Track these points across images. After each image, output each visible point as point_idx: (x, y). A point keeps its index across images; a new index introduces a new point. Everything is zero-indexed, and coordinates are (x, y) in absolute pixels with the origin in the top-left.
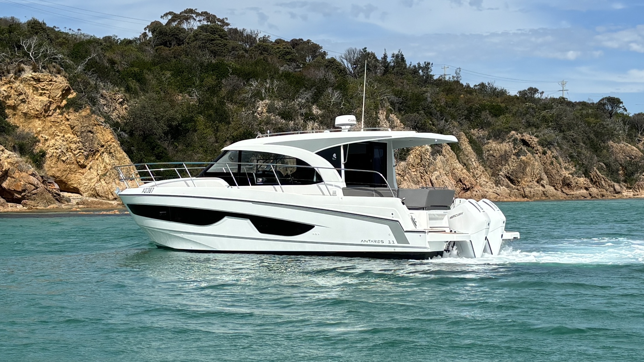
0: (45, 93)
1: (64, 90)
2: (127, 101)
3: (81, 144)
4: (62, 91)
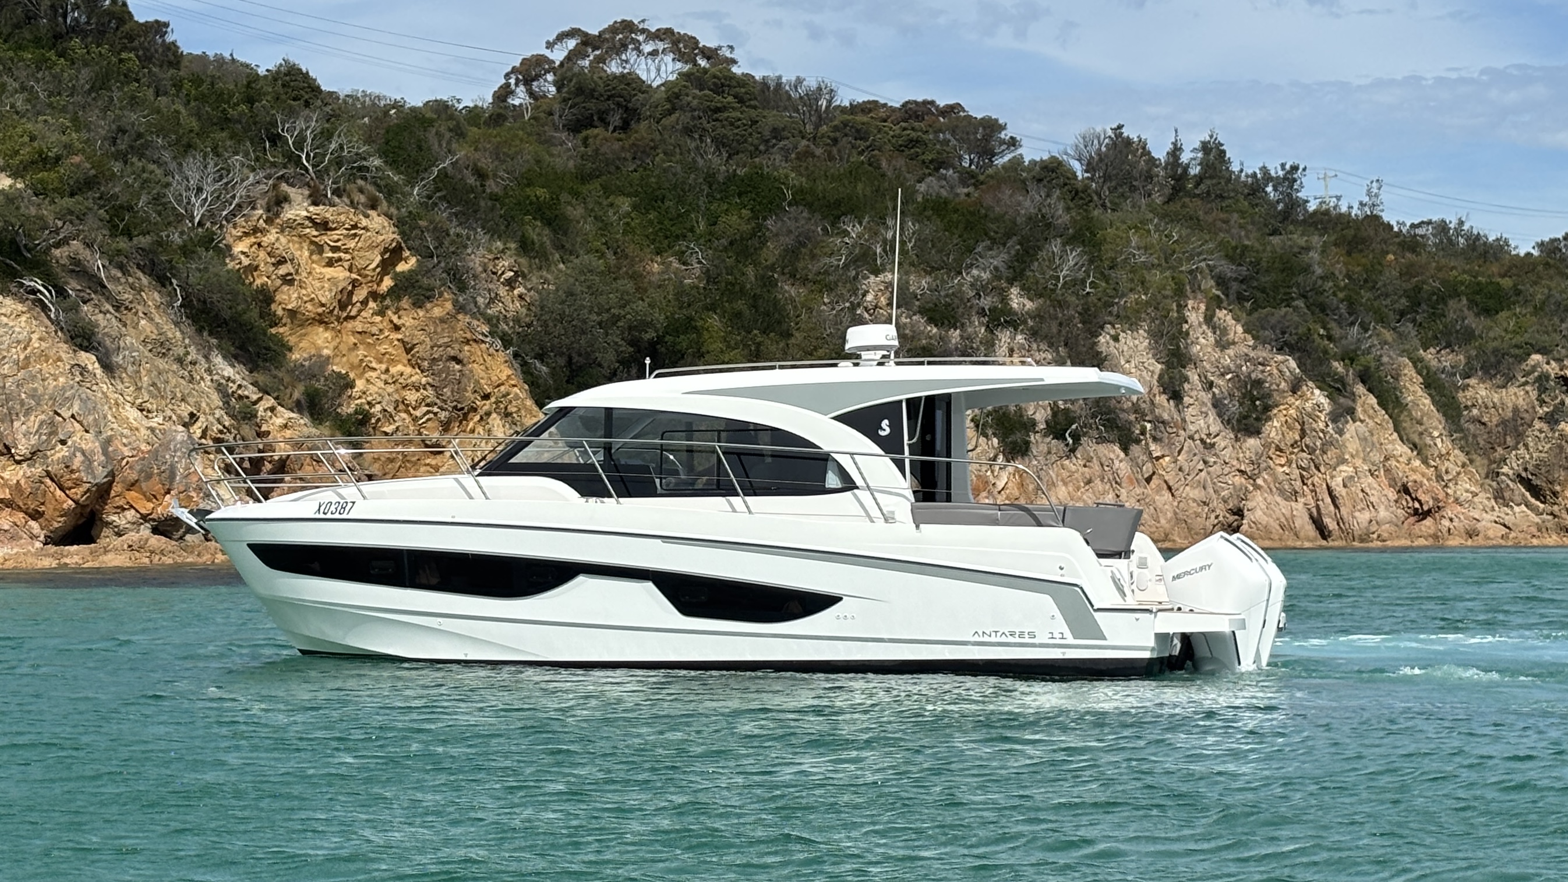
0: (340, 259)
1: (386, 250)
2: (524, 276)
3: (430, 392)
4: (382, 254)
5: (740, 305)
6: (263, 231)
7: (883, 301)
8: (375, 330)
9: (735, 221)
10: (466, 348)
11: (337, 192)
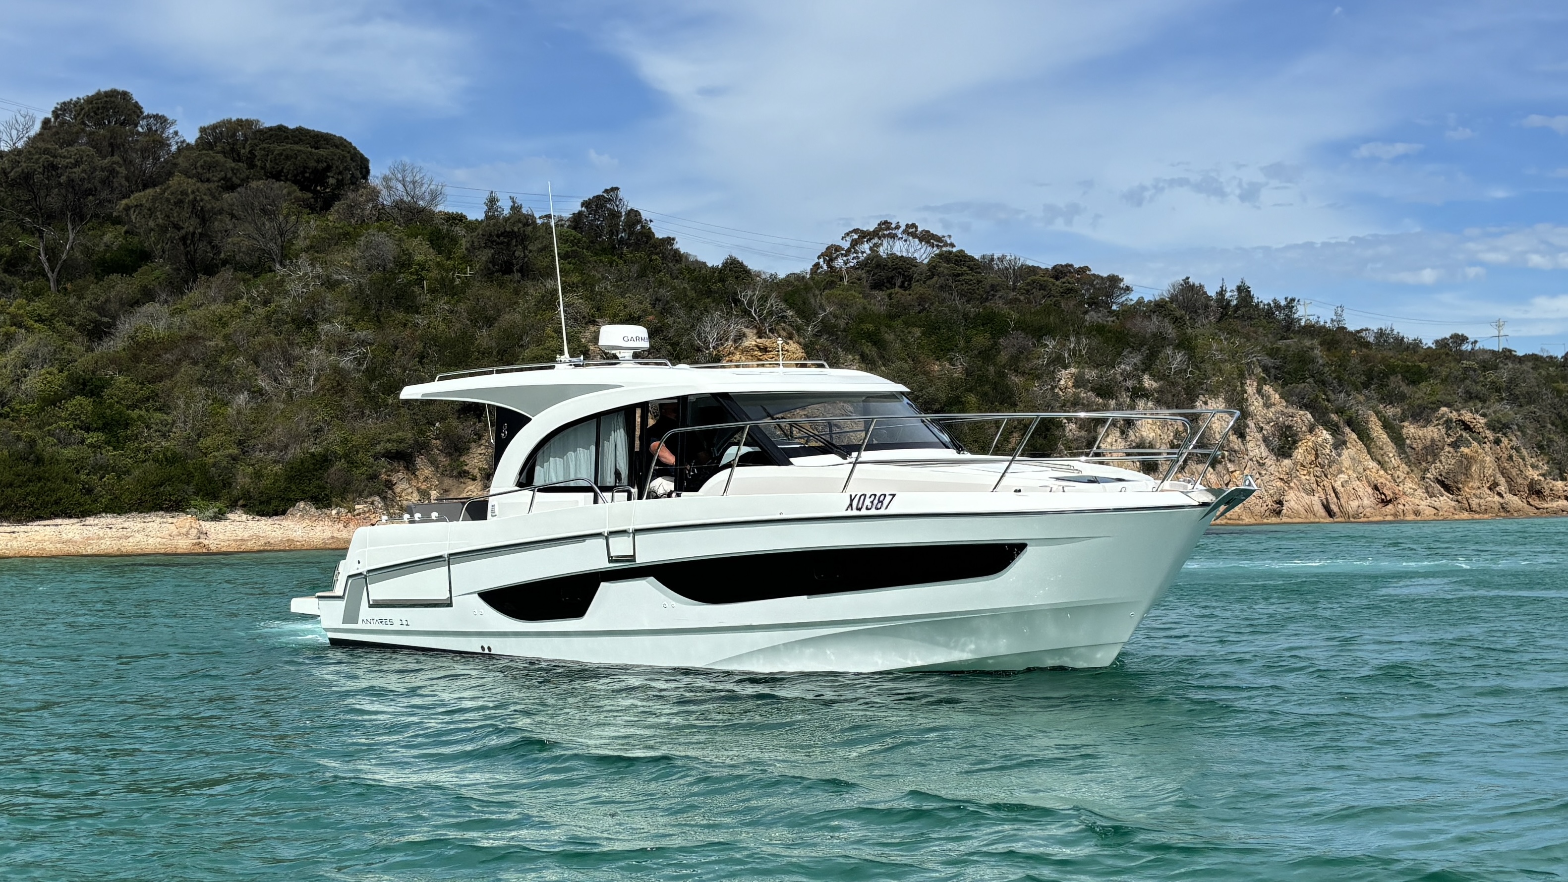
6: (734, 354)
7: (1070, 384)
9: (981, 340)
11: (771, 331)
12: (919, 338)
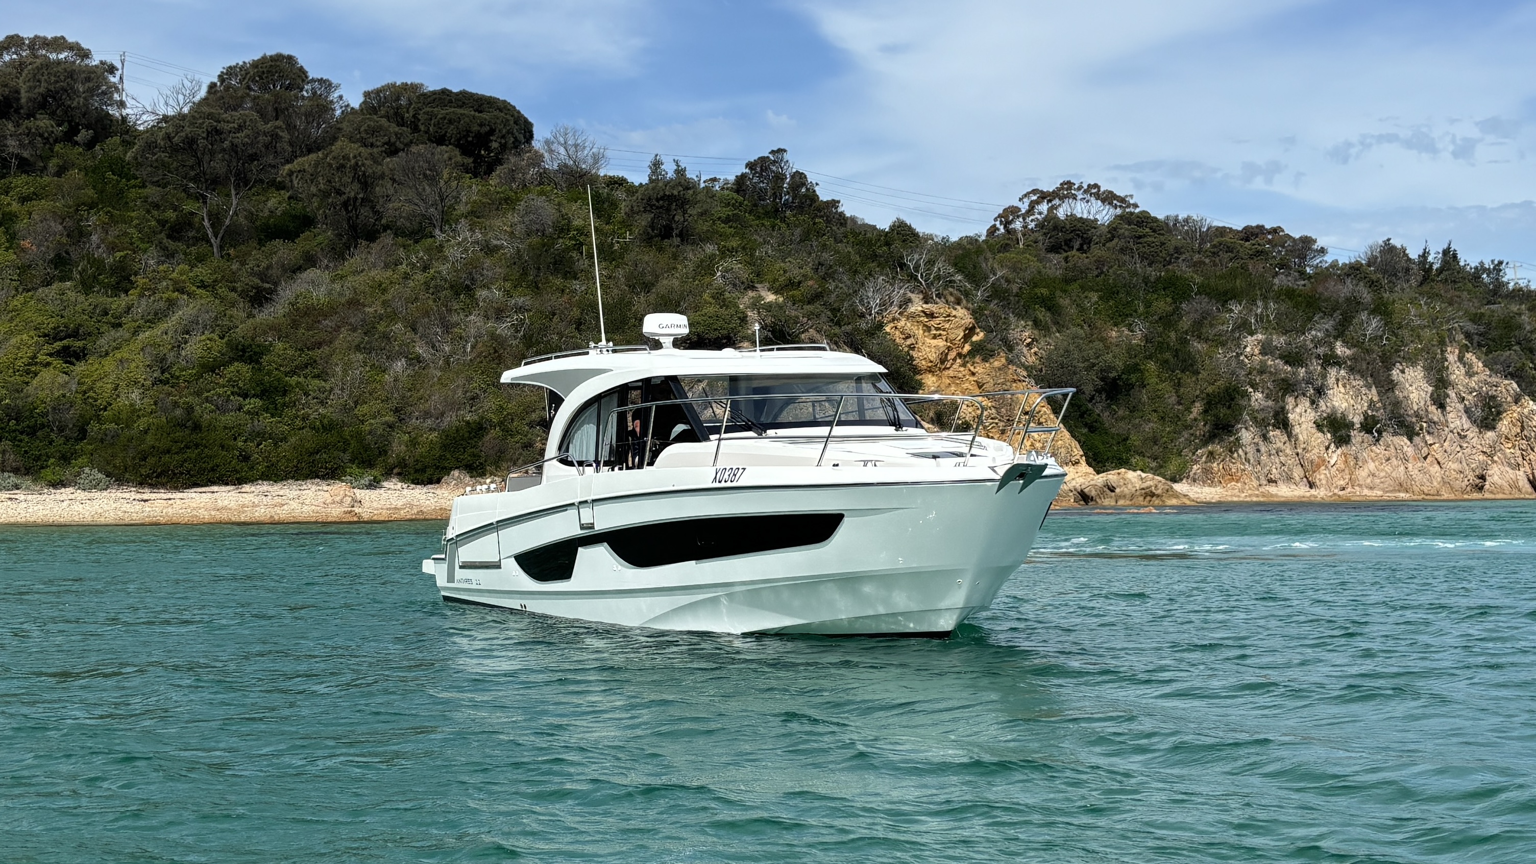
0: (940, 335)
1: (966, 329)
2: (1037, 341)
3: (994, 411)
4: (964, 331)
5: (1167, 355)
6: (898, 320)
7: (1257, 351)
8: (960, 375)
9: (1162, 305)
10: (1014, 385)
11: (938, 296)
12: (1097, 303)
